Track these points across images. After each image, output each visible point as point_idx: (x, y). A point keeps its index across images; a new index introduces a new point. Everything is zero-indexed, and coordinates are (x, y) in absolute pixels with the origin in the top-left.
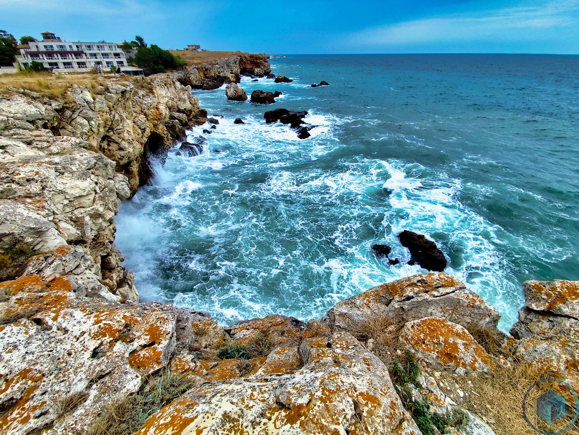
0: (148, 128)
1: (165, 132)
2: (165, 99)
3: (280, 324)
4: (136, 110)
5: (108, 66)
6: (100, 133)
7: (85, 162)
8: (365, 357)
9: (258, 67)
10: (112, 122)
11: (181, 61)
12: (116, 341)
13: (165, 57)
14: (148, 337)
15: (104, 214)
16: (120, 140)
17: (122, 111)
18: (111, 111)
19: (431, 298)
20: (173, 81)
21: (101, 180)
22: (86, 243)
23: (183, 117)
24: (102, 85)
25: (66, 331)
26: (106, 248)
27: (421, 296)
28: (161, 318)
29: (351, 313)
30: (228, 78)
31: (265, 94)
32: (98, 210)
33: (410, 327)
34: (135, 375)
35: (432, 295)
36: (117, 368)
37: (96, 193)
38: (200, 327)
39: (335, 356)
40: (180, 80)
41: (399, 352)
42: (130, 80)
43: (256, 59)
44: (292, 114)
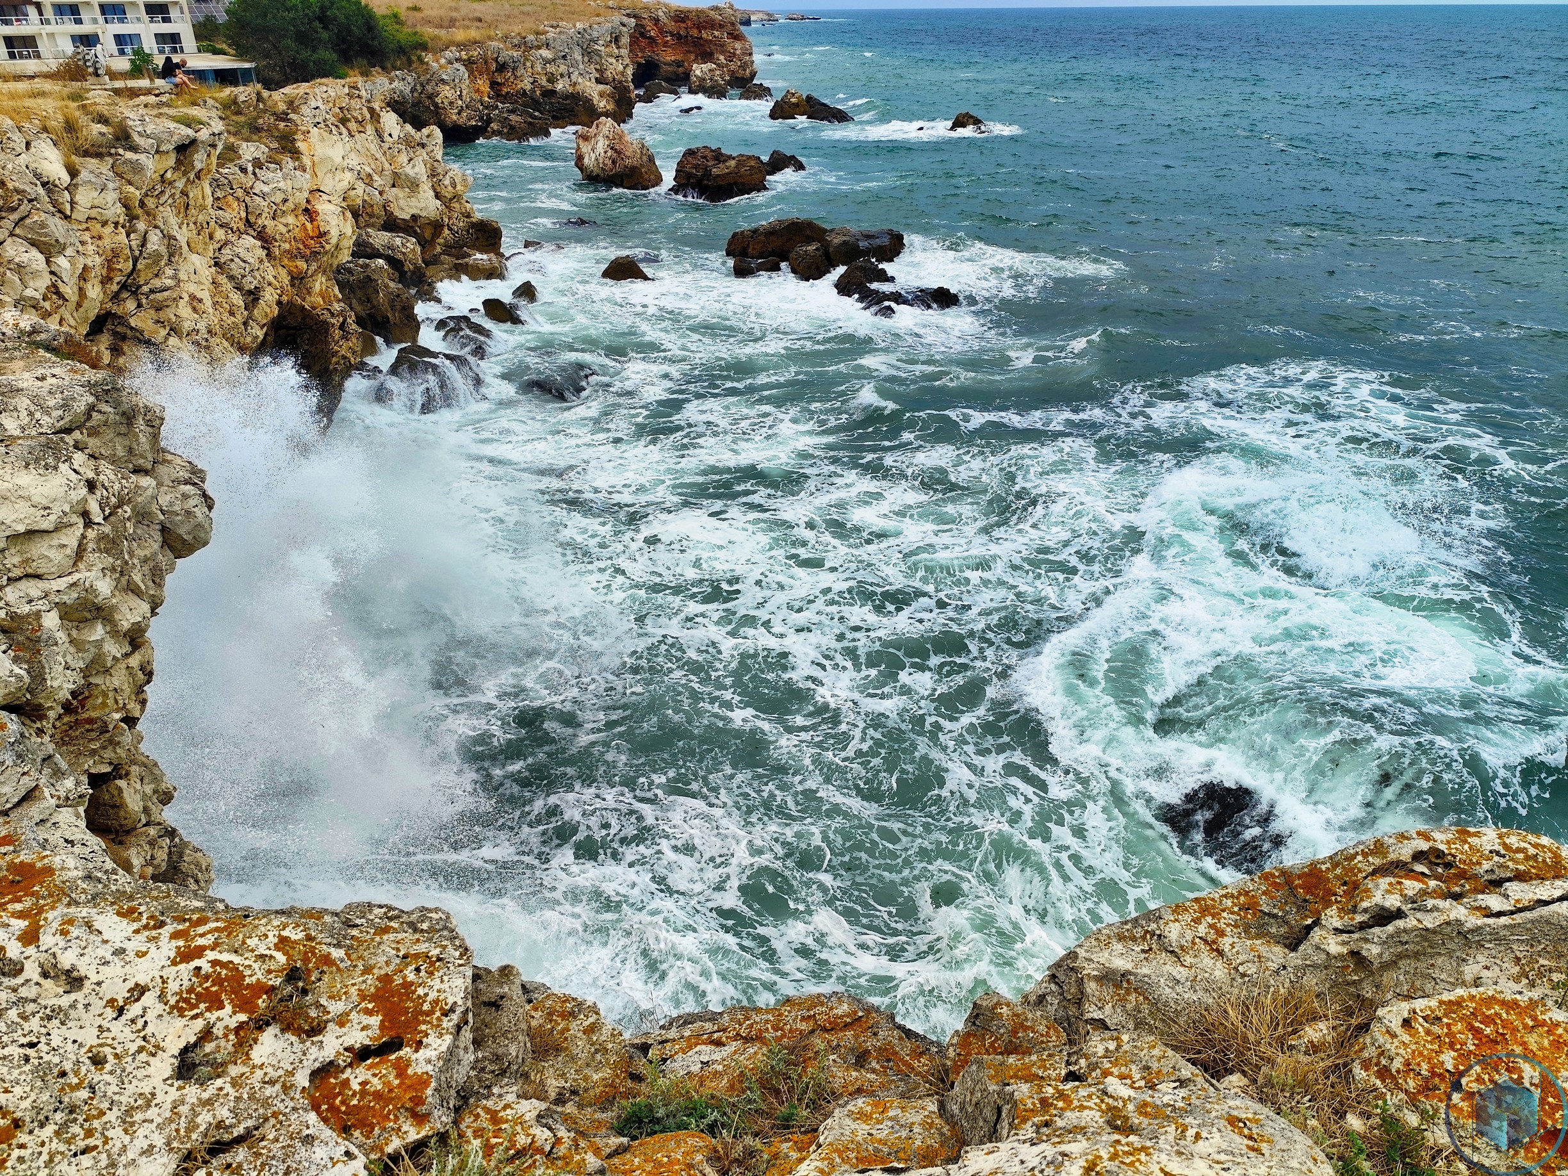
0: (269, 289)
1: (337, 307)
2: (339, 175)
3: (846, 1025)
4: (226, 216)
5: (122, 52)
6: (86, 304)
7: (51, 402)
8: (1235, 1113)
9: (707, 57)
10: (136, 261)
11: (404, 35)
12: (261, 1025)
13: (342, 18)
14: (375, 1021)
15: (113, 609)
16: (163, 332)
17: (173, 221)
18: (132, 218)
19: (1474, 921)
20: (372, 111)
21: (108, 474)
22: (42, 717)
23: (408, 247)
24: (103, 120)
25: (74, 981)
26: (113, 743)
27: (1435, 909)
28: (417, 956)
29: (1145, 971)
30: (588, 100)
31: (733, 163)
32: (91, 590)
33: (1396, 1025)
34: (343, 1149)
35: (1479, 908)
36: (273, 1121)
37: (89, 523)
38: (534, 1023)
39: (1110, 1108)
40: (396, 105)
41: (1354, 1122)
42: (210, 102)
43: (700, 27)
44: (837, 240)
